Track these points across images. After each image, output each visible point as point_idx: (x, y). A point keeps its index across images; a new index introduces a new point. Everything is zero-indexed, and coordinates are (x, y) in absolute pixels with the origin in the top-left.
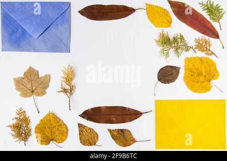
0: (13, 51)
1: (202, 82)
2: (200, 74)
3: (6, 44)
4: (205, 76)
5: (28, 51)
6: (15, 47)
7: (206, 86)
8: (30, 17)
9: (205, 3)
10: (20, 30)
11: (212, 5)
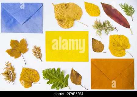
0: (8, 32)
1: (120, 50)
2: (119, 45)
3: (4, 28)
4: (122, 47)
5: (17, 32)
6: (9, 30)
7: (122, 52)
8: (18, 12)
9: (123, 4)
10: (12, 20)
11: (127, 6)
